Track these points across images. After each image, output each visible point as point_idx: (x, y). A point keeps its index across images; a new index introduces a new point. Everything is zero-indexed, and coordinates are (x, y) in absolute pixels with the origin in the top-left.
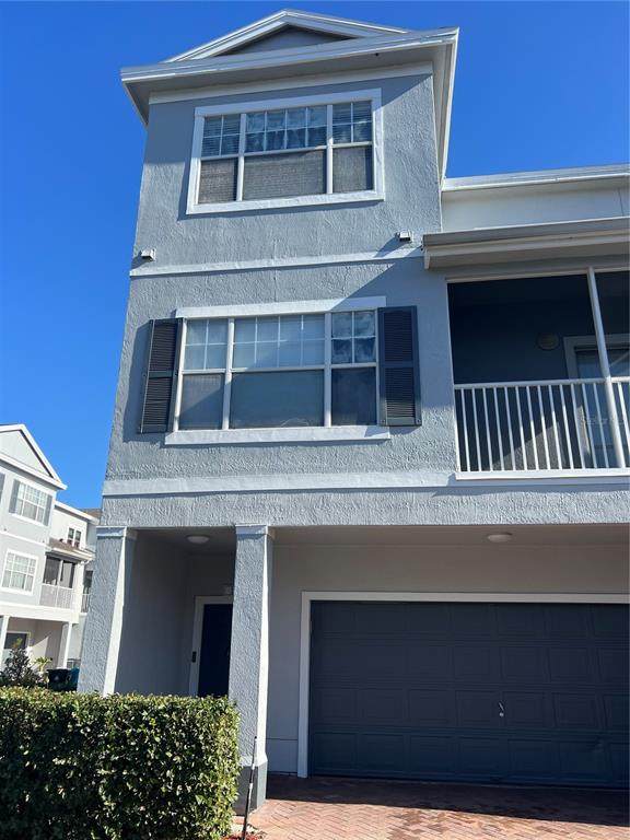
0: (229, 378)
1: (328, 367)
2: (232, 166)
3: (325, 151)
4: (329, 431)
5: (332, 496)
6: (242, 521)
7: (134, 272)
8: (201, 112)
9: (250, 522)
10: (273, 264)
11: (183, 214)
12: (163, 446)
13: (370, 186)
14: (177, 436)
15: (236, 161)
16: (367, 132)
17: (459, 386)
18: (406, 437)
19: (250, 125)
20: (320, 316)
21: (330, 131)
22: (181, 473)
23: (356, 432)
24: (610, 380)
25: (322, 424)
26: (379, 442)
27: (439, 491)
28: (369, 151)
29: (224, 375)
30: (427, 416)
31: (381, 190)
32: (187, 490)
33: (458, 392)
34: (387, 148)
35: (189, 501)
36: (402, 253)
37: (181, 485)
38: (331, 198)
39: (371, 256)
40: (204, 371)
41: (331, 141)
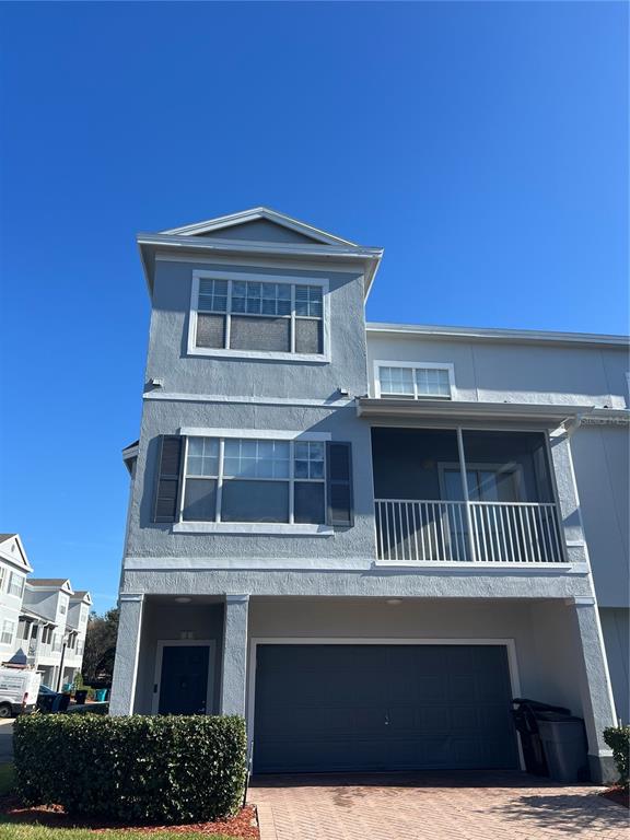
0: (221, 484)
1: (292, 481)
2: (222, 320)
3: (290, 320)
4: (292, 527)
5: (295, 574)
6: (232, 591)
7: (146, 395)
8: (198, 274)
9: (237, 592)
10: (253, 401)
11: (184, 353)
12: (171, 532)
13: (321, 351)
14: (182, 526)
15: (225, 317)
16: (319, 310)
17: (377, 500)
18: (344, 534)
19: (235, 290)
20: (288, 441)
21: (293, 305)
22: (185, 554)
23: (310, 528)
24: (469, 503)
25: (288, 522)
26: (327, 537)
27: (364, 573)
28: (320, 324)
29: (216, 481)
30: (358, 521)
31: (328, 355)
32: (190, 567)
33: (377, 504)
34: (332, 324)
35: (191, 575)
36: (342, 403)
37: (185, 563)
38: (293, 356)
39: (321, 403)
40: (202, 477)
41: (294, 313)
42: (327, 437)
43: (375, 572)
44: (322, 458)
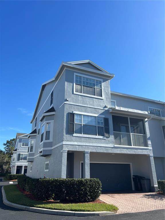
0: (82, 125)
1: (97, 126)
3: (95, 88)
4: (97, 137)
5: (99, 147)
6: (86, 150)
7: (65, 102)
8: (75, 74)
9: (87, 151)
10: (88, 106)
11: (73, 93)
12: (73, 136)
14: (75, 135)
15: (81, 85)
16: (101, 86)
17: (114, 132)
18: (108, 139)
19: (83, 79)
20: (96, 117)
22: (76, 141)
23: (101, 137)
24: (131, 133)
25: (97, 135)
26: (105, 139)
27: (112, 148)
28: (101, 90)
29: (81, 124)
30: (111, 136)
31: (103, 97)
32: (77, 144)
34: (104, 90)
35: (77, 146)
36: (106, 109)
37: (76, 143)
38: (96, 97)
39: (102, 108)
40: (78, 123)
41: (96, 86)
42: (104, 116)
43: (115, 148)
44: (103, 121)
